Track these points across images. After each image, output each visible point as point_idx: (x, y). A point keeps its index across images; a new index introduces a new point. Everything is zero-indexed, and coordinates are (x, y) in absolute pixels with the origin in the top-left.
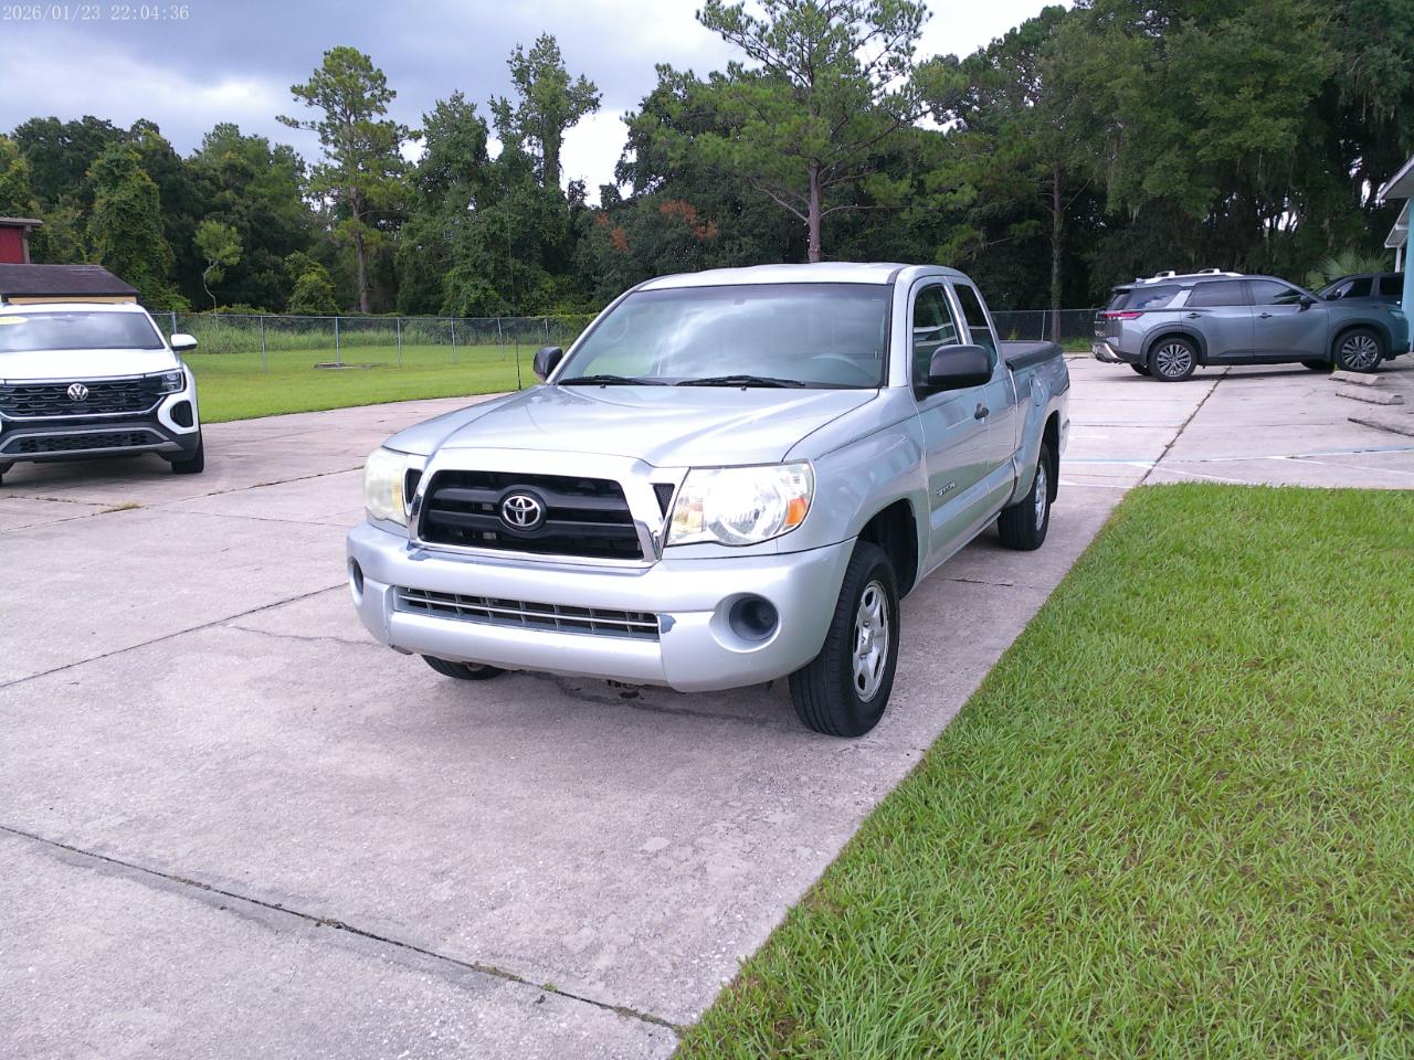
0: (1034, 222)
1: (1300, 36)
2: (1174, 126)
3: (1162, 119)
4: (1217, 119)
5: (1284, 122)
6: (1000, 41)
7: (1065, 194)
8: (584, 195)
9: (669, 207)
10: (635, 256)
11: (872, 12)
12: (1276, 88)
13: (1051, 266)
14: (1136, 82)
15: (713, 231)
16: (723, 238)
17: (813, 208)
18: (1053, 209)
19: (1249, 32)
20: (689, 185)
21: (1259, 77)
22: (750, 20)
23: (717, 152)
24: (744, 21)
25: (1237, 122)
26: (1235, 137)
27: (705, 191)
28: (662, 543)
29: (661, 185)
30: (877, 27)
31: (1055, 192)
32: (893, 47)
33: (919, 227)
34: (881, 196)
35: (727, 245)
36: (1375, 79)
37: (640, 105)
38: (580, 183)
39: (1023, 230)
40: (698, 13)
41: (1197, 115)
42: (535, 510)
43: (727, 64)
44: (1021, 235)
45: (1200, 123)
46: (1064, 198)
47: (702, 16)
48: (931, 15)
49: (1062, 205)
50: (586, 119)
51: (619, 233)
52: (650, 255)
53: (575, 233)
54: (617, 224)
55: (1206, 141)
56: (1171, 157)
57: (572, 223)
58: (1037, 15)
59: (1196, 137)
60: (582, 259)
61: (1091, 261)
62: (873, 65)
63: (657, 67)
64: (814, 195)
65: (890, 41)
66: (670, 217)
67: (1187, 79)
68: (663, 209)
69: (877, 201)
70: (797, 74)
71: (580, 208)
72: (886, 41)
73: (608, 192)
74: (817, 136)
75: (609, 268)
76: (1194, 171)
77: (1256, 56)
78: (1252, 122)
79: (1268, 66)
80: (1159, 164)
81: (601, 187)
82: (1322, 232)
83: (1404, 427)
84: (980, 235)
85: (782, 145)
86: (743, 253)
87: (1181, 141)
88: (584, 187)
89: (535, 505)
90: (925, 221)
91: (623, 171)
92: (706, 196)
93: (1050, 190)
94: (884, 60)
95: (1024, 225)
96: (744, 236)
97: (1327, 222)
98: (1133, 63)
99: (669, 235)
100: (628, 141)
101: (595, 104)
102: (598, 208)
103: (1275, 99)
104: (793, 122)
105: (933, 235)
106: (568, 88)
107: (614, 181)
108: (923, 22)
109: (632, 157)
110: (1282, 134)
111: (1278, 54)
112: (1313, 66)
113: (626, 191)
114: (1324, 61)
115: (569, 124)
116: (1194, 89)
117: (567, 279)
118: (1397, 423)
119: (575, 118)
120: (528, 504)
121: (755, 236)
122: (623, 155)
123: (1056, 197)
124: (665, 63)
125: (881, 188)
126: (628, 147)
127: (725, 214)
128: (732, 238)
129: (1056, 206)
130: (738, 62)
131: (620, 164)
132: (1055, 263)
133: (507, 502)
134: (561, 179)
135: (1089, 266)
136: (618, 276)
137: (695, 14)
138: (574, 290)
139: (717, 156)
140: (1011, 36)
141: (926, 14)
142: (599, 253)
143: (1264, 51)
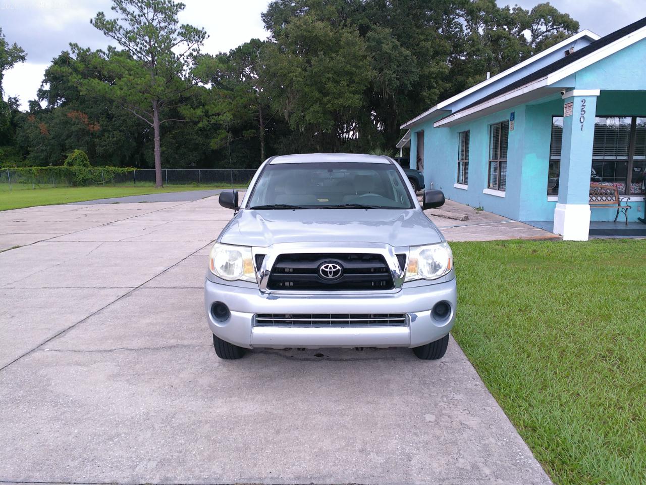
0: (253, 131)
1: (361, 63)
2: (317, 94)
3: (312, 91)
4: (333, 93)
5: (357, 96)
6: (233, 51)
7: (264, 119)
8: (18, 105)
9: (72, 115)
10: (53, 138)
11: (180, 31)
12: (353, 82)
13: (260, 150)
14: (300, 75)
15: (97, 127)
16: (104, 131)
17: (156, 120)
18: (260, 125)
19: (343, 59)
20: (81, 104)
21: (347, 78)
22: (121, 27)
23: (105, 89)
24: (118, 28)
25: (340, 95)
26: (340, 101)
27: (92, 107)
28: (403, 281)
29: (64, 102)
30: (183, 38)
31: (261, 118)
32: (191, 49)
33: (201, 131)
34: (189, 116)
35: (106, 134)
36: (387, 83)
37: (52, 62)
38: (15, 99)
39: (248, 134)
40: (92, 21)
41: (325, 91)
42: (339, 269)
43: (108, 47)
44: (248, 136)
45: (326, 94)
46: (264, 121)
47: (94, 22)
48: (209, 36)
49: (263, 123)
50: (18, 65)
51: (43, 126)
52: (62, 138)
53: (14, 125)
54: (41, 121)
55: (329, 101)
56: (316, 107)
57: (12, 119)
58: (248, 41)
59: (325, 100)
60: (19, 138)
61: (277, 148)
62: (181, 56)
63: (70, 44)
64: (156, 114)
65: (190, 46)
66: (74, 119)
67: (320, 76)
68: (69, 115)
69: (186, 118)
70: (144, 56)
71: (16, 112)
72: (188, 45)
73: (33, 104)
74: (159, 86)
75: (38, 143)
76: (325, 112)
77: (346, 69)
78: (346, 95)
79: (349, 73)
80: (312, 109)
81: (30, 101)
82: (368, 140)
83: (457, 217)
84: (230, 135)
85: (141, 89)
86: (115, 139)
87: (319, 100)
88: (17, 101)
89: (338, 267)
90: (204, 128)
91: (42, 94)
92: (92, 110)
93: (258, 117)
94: (188, 53)
95: (248, 132)
96: (115, 131)
97: (370, 136)
98: (298, 67)
99: (74, 128)
100: (44, 78)
101: (23, 59)
102: (27, 112)
103: (354, 87)
104: (147, 78)
105: (207, 134)
106: (6, 49)
107: (37, 99)
108: (205, 39)
109: (47, 87)
110: (357, 101)
111: (354, 69)
112: (367, 75)
113: (44, 104)
114: (371, 74)
115: (7, 68)
116: (324, 80)
117: (9, 148)
118: (454, 215)
119: (11, 64)
120: (335, 267)
121: (120, 131)
122: (42, 86)
123: (261, 120)
124: (75, 43)
125: (188, 112)
126: (45, 81)
127: (104, 119)
128: (109, 131)
129: (261, 124)
130: (113, 47)
131: (40, 91)
132: (262, 149)
133: (323, 267)
134: (3, 96)
135: (277, 151)
136: (44, 148)
137: (90, 21)
138: (14, 154)
139: (105, 91)
140: (239, 49)
141: (206, 36)
142: (32, 136)
143: (349, 68)
